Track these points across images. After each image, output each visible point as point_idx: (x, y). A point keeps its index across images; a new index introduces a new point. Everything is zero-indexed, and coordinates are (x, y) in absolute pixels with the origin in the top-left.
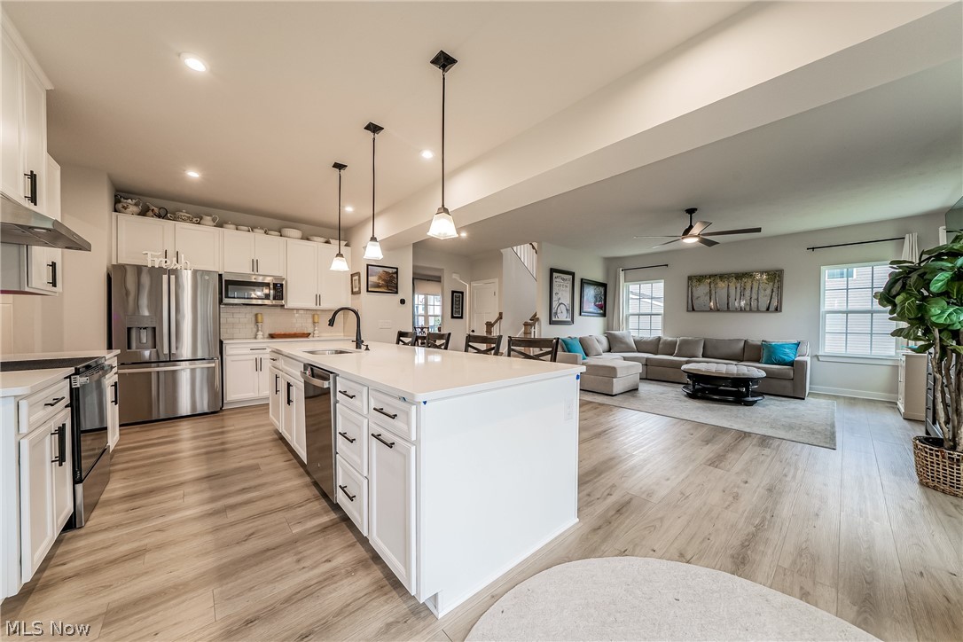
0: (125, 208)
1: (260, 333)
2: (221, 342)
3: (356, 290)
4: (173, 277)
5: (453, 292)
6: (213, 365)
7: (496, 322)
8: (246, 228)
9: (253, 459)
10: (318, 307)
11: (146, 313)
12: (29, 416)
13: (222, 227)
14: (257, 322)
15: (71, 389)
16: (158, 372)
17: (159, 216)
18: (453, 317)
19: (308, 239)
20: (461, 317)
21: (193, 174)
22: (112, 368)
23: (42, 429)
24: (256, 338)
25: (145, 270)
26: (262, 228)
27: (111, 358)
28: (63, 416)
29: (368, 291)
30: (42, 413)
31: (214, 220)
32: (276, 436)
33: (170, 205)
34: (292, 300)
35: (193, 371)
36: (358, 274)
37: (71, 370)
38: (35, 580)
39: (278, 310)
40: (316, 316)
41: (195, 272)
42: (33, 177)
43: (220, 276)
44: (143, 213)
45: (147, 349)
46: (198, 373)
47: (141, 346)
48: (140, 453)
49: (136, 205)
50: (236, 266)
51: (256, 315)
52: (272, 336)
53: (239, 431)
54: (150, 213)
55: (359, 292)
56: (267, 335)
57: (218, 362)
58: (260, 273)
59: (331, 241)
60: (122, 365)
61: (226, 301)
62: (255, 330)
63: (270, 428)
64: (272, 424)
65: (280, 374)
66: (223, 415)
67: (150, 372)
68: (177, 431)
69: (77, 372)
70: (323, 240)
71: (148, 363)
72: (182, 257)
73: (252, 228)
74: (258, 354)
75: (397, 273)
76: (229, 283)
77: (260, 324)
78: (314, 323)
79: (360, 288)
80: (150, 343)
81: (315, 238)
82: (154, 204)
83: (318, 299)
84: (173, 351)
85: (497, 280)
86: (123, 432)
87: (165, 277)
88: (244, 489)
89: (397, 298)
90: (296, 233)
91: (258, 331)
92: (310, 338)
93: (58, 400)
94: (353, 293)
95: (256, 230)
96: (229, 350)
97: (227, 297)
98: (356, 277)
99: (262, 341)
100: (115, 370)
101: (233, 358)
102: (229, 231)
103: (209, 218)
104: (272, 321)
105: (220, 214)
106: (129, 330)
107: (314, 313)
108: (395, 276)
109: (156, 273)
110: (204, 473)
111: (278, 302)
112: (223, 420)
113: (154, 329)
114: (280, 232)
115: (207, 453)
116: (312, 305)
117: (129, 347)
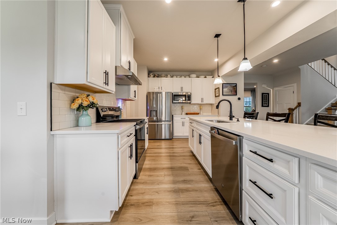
0: (150, 76)
1: (183, 113)
2: (173, 116)
3: (217, 95)
4: (161, 94)
5: (263, 94)
6: (170, 123)
7: (296, 108)
8: (179, 77)
9: (185, 163)
10: (202, 103)
11: (155, 106)
12: (121, 141)
13: (172, 77)
14: (182, 109)
15: (135, 130)
16: (157, 124)
17: (157, 77)
18: (262, 106)
19: (198, 77)
20: (268, 106)
21: (166, 59)
22: (146, 122)
23: (126, 145)
24: (182, 114)
25: (154, 93)
26: (184, 76)
27: (146, 119)
28: (132, 140)
29: (223, 95)
30: (126, 139)
31: (170, 76)
32: (191, 154)
33: (159, 73)
34: (193, 101)
35: (165, 124)
36: (218, 88)
37: (135, 123)
38: (123, 205)
39: (188, 105)
40: (201, 106)
41: (166, 92)
42: (129, 63)
43: (172, 93)
44: (154, 77)
45: (155, 117)
46: (166, 125)
47: (154, 116)
48: (153, 151)
49: (153, 75)
50: (176, 90)
51: (182, 106)
52: (187, 114)
53: (179, 148)
54: (156, 76)
55: (219, 96)
56: (185, 113)
57: (172, 122)
58: (183, 91)
59: (207, 76)
60: (149, 121)
61: (174, 102)
62: (181, 111)
63: (189, 149)
64: (189, 148)
65: (194, 129)
66: (173, 141)
67: (155, 124)
68: (161, 144)
69: (137, 124)
70: (204, 76)
71: (155, 121)
72: (163, 88)
73: (181, 77)
74: (183, 120)
75: (236, 86)
76: (175, 95)
77: (183, 110)
78: (200, 109)
79: (219, 94)
80: (155, 115)
81: (201, 77)
82: (156, 74)
83: (202, 99)
84: (161, 118)
85: (295, 85)
86: (149, 142)
87: (159, 94)
88: (185, 180)
89: (237, 97)
90: (194, 75)
91: (182, 112)
92: (199, 115)
93: (131, 134)
94: (216, 96)
95: (182, 77)
96: (175, 118)
97: (174, 100)
98: (218, 90)
99: (184, 116)
100: (147, 123)
101: (176, 121)
102: (175, 78)
103: (169, 75)
104: (187, 108)
105: (172, 73)
106: (151, 111)
107: (200, 105)
108: (235, 87)
109: (157, 93)
110: (169, 166)
111: (189, 102)
112: (173, 142)
113: (156, 111)
114: (189, 76)
115: (170, 156)
116: (200, 102)
117: (151, 117)
